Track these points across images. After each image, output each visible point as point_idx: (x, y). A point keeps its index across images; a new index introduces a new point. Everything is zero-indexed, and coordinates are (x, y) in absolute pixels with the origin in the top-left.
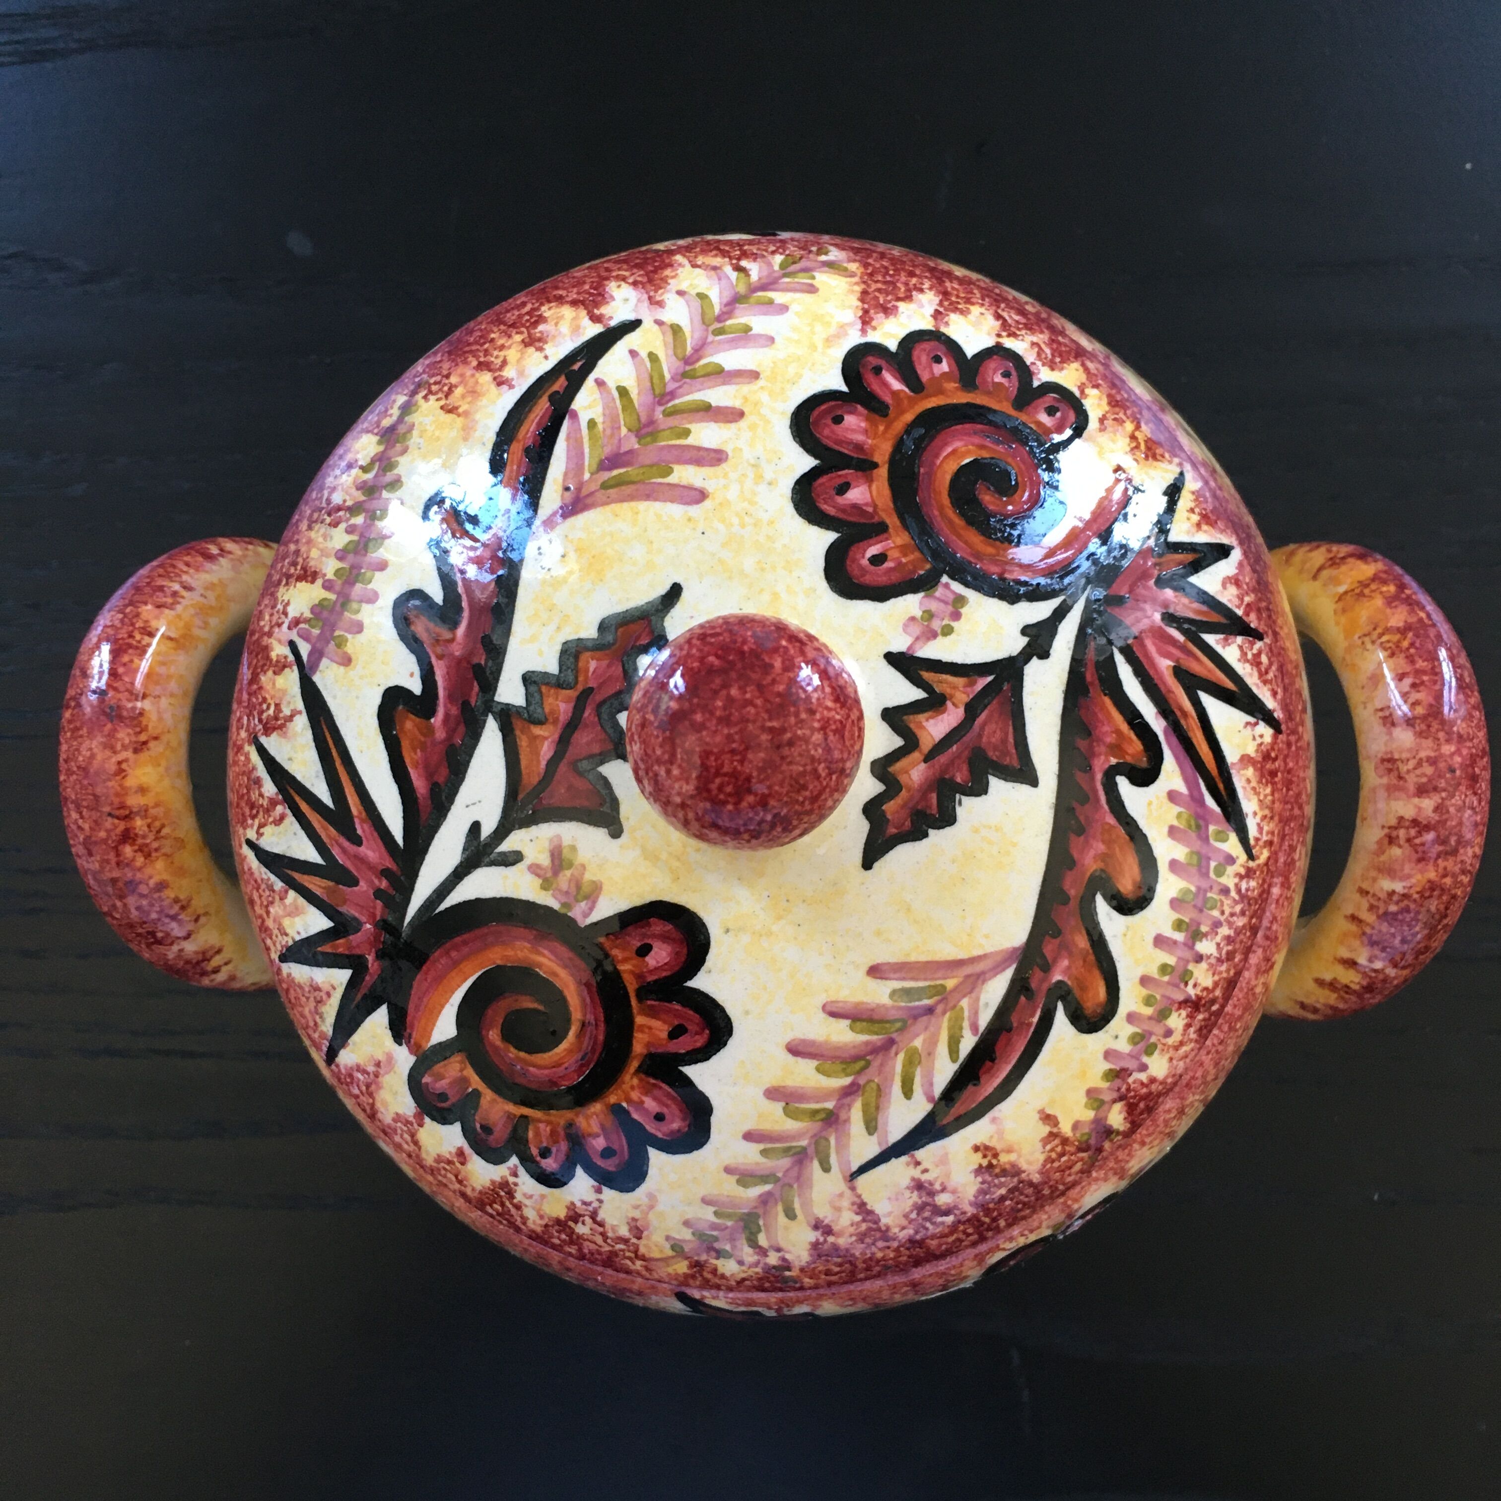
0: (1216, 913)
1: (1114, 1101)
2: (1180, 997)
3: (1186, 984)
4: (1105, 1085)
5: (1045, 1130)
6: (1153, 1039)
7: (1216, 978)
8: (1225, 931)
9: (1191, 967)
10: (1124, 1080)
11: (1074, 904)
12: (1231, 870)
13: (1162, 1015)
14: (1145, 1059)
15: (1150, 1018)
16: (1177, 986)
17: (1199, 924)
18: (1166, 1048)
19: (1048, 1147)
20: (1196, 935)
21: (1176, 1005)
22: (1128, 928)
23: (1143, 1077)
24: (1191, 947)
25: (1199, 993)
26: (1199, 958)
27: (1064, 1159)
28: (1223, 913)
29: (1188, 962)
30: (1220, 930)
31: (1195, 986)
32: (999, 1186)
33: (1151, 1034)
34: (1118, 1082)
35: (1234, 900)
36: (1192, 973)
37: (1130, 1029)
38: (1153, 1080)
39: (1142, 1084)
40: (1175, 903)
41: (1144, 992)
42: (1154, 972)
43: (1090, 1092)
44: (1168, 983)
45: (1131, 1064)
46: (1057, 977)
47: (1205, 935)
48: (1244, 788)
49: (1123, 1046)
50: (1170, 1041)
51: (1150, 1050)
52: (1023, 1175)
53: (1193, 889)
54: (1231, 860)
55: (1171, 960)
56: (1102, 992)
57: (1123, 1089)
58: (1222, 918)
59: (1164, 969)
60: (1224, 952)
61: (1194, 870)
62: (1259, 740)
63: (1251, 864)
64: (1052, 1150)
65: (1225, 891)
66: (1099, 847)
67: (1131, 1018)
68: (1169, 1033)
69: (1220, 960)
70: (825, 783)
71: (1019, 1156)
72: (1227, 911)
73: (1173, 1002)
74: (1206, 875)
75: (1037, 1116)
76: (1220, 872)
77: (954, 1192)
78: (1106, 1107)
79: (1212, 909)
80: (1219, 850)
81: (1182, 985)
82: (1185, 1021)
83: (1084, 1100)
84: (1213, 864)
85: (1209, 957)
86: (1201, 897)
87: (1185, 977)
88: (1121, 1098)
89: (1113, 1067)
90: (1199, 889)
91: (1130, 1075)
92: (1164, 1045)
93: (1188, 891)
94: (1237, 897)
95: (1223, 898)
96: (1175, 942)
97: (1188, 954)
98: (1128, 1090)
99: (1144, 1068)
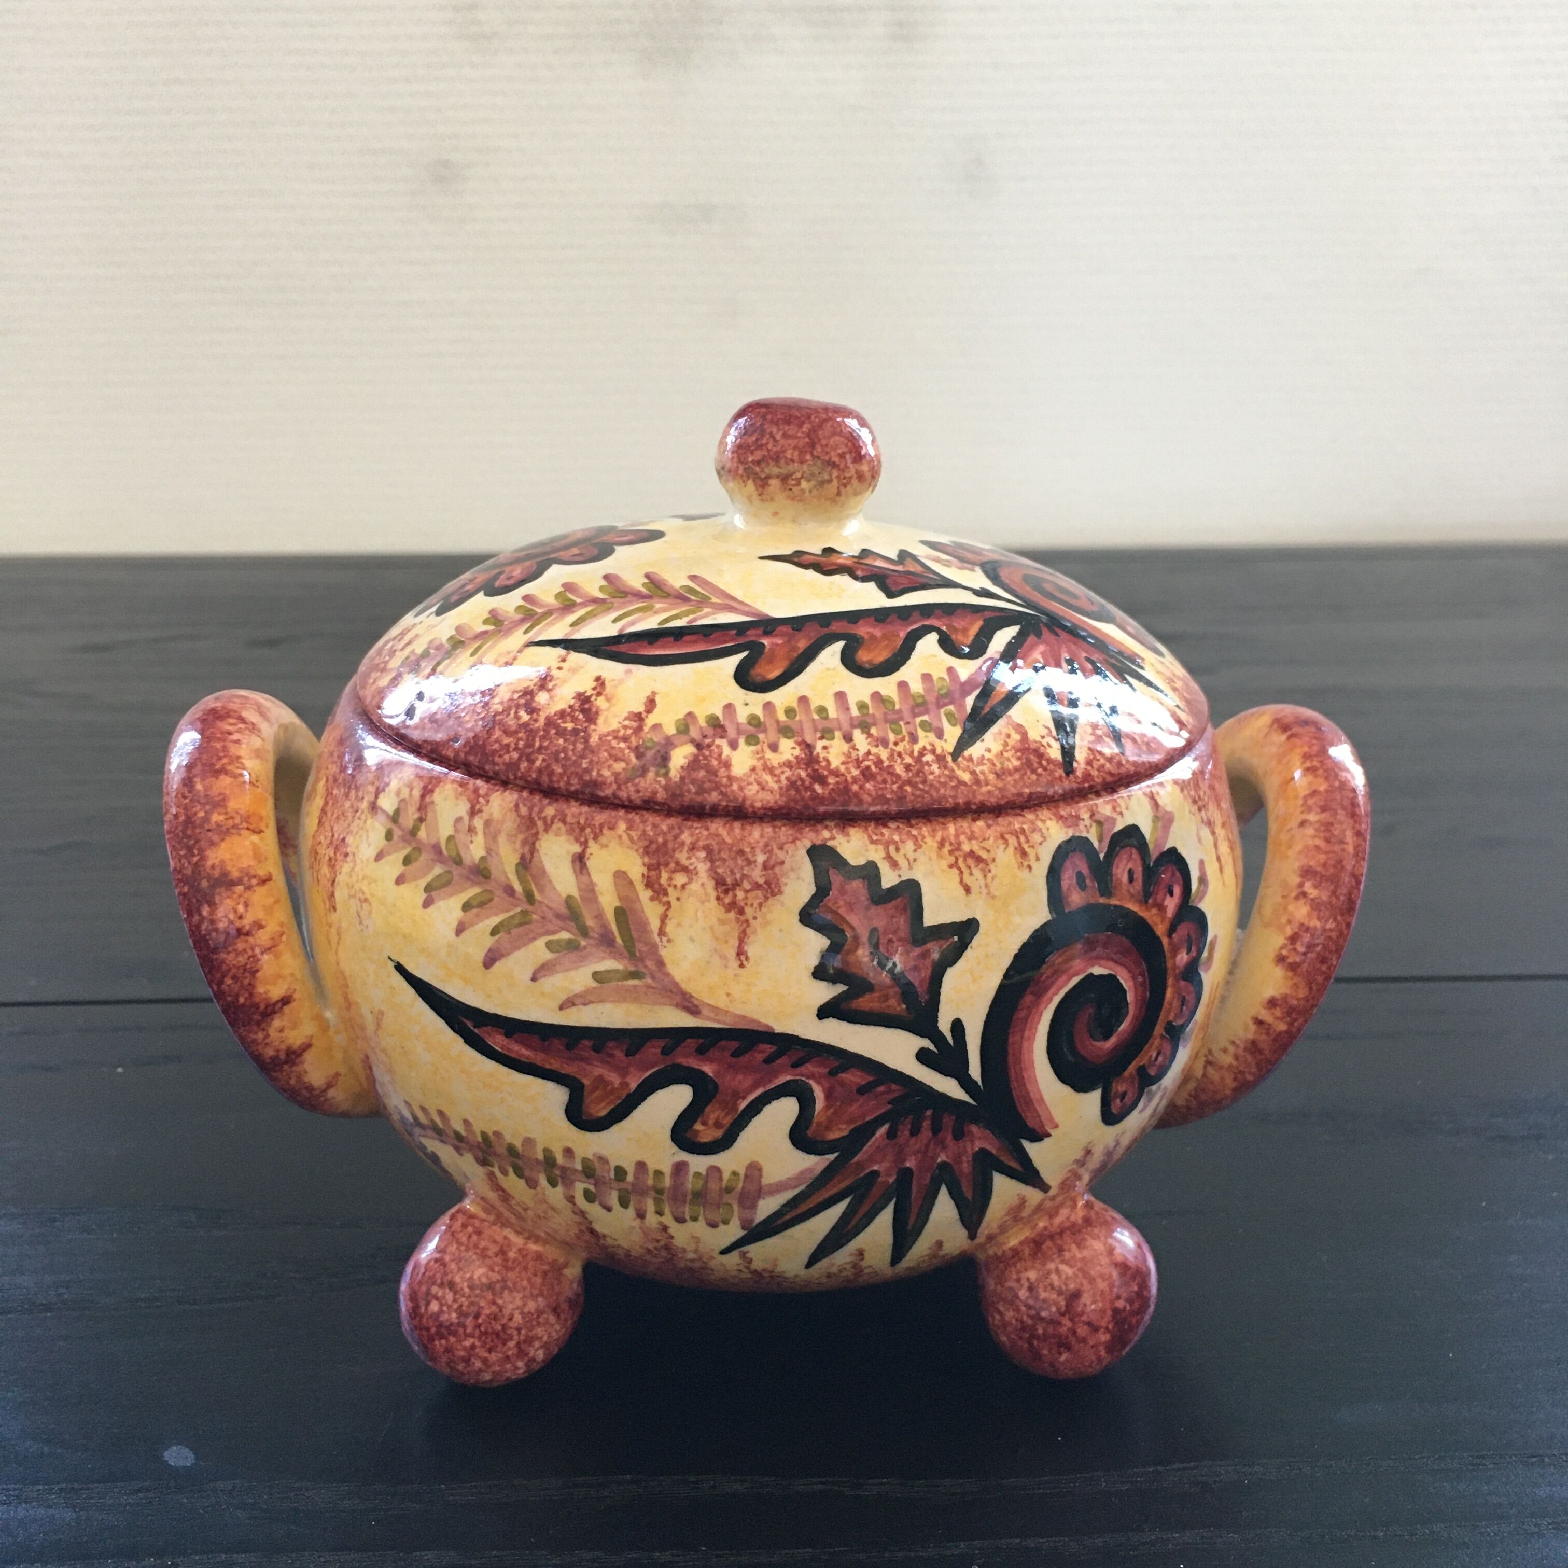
0: (892, 737)
1: (692, 741)
2: (809, 739)
3: (822, 738)
4: (702, 723)
5: (641, 708)
6: (761, 736)
7: (842, 769)
8: (884, 754)
9: (838, 734)
10: (715, 736)
11: (825, 631)
12: (932, 737)
13: (785, 731)
14: (742, 741)
15: (777, 722)
16: (816, 730)
17: (874, 724)
18: (760, 755)
19: (627, 723)
20: (865, 727)
21: (800, 739)
22: (834, 669)
23: (726, 751)
24: (853, 726)
25: (821, 756)
26: (848, 738)
27: (622, 745)
28: (896, 744)
29: (840, 729)
30: (881, 748)
31: (825, 748)
32: (574, 720)
33: (765, 731)
34: (710, 732)
35: (912, 752)
36: (833, 738)
37: (759, 712)
38: (727, 765)
39: (720, 755)
40: (876, 696)
41: (795, 704)
42: (815, 703)
43: (690, 715)
44: (813, 720)
45: (731, 732)
46: (766, 641)
47: (870, 735)
48: (1000, 733)
49: (742, 715)
50: (769, 754)
51: (752, 740)
52: (593, 727)
53: (897, 707)
54: (940, 734)
55: (832, 713)
56: (773, 674)
57: (707, 741)
58: (891, 745)
59: (822, 710)
60: (866, 763)
61: (911, 702)
62: (1044, 742)
63: (949, 758)
64: (625, 727)
65: (914, 739)
66: (878, 633)
67: (768, 706)
68: (774, 748)
69: (858, 762)
70: (799, 435)
71: (608, 709)
72: (900, 748)
73: (801, 732)
74: (915, 715)
75: (649, 693)
76: (925, 726)
77: (551, 698)
78: (684, 738)
79: (893, 731)
80: (940, 720)
81: (819, 735)
82: (792, 758)
83: (681, 716)
84: (925, 718)
85: (854, 748)
86: (895, 716)
87: (827, 733)
88: (699, 746)
89: (721, 718)
90: (900, 711)
91: (722, 737)
92: (763, 751)
93: (893, 703)
94: (916, 754)
95: (907, 738)
96: (848, 709)
97: (846, 726)
98: (709, 746)
99: (734, 745)
